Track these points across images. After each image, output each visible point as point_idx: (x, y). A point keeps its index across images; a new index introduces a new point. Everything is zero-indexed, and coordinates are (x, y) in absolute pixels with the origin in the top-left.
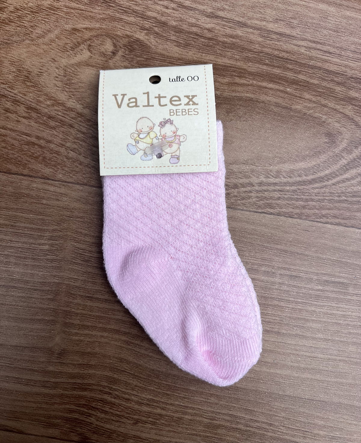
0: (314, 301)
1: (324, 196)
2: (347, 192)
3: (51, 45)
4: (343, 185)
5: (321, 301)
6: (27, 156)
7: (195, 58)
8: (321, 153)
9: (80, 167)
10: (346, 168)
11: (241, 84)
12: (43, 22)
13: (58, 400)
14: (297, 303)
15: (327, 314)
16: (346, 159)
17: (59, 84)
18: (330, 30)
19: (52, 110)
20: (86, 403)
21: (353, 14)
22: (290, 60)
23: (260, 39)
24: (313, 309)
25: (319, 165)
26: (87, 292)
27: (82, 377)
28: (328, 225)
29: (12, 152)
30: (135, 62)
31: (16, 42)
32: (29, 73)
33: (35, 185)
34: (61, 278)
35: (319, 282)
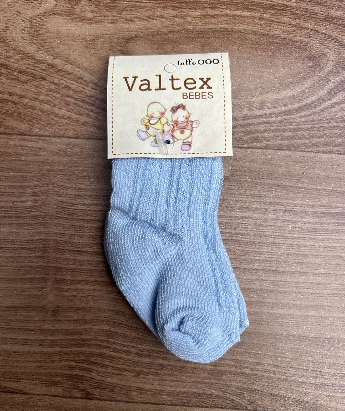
0: (312, 235)
1: (312, 124)
2: (337, 118)
4: (333, 110)
5: (320, 234)
6: (2, 114)
8: (305, 78)
9: (55, 119)
10: (334, 92)
11: (214, 16)
13: (57, 358)
14: (294, 238)
15: (327, 247)
16: (333, 83)
17: (26, 36)
19: (22, 65)
20: (85, 359)
24: (311, 243)
25: (304, 91)
26: (75, 246)
27: (79, 333)
28: (319, 154)
30: (101, 5)
33: (12, 142)
34: (47, 234)
35: (316, 215)
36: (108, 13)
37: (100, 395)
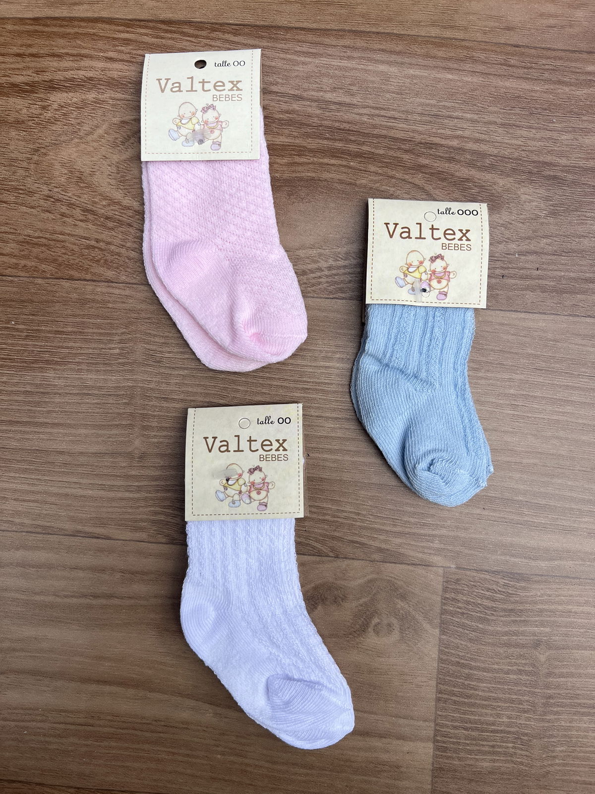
3: (100, 141)
6: (89, 260)
11: (301, 164)
12: (90, 117)
13: (143, 504)
17: (113, 182)
18: (393, 93)
19: (108, 211)
21: (418, 72)
22: (352, 131)
23: (318, 112)
26: (162, 393)
29: (72, 257)
31: (64, 142)
32: (81, 173)
33: (99, 290)
34: (135, 381)
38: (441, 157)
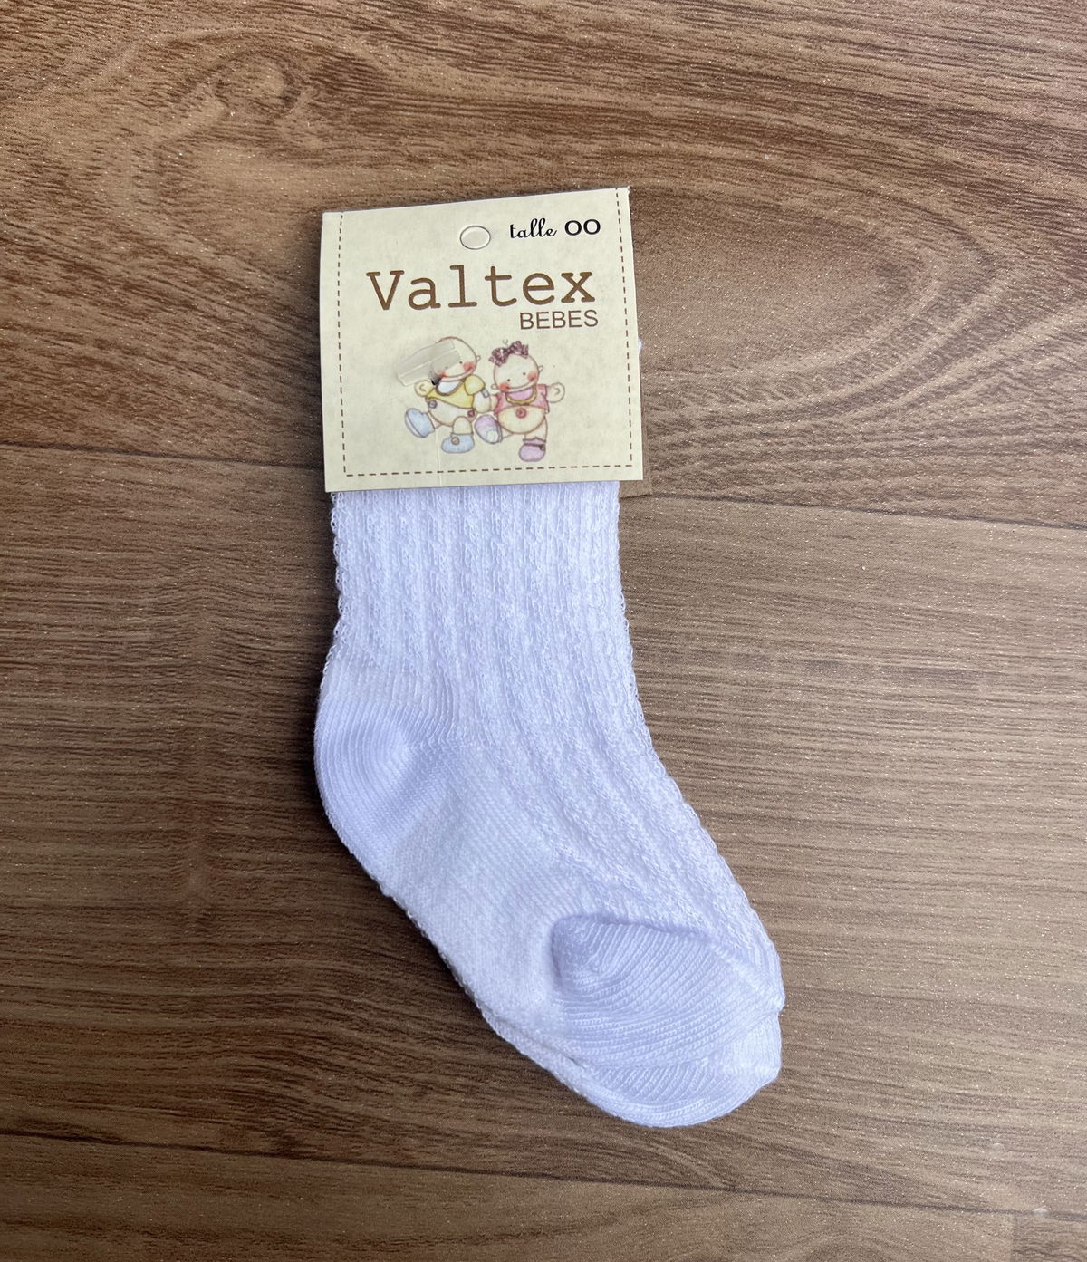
0: (882, 727)
1: (886, 440)
2: (952, 424)
3: (115, 91)
4: (940, 404)
5: (902, 726)
6: (77, 396)
7: (507, 94)
8: (870, 321)
9: (219, 412)
10: (942, 359)
11: (638, 155)
12: (90, 31)
13: (208, 1046)
14: (834, 735)
15: (921, 759)
16: (940, 334)
17: (147, 194)
19: (133, 268)
20: (283, 1049)
22: (767, 77)
23: (681, 28)
24: (881, 748)
25: (867, 355)
26: (264, 747)
27: (266, 977)
28: (904, 517)
29: (33, 387)
30: (345, 118)
31: (21, 91)
32: (63, 171)
33: (103, 472)
34: (192, 714)
35: (892, 674)
36: (361, 140)
37: (321, 1148)
38: (995, 146)
